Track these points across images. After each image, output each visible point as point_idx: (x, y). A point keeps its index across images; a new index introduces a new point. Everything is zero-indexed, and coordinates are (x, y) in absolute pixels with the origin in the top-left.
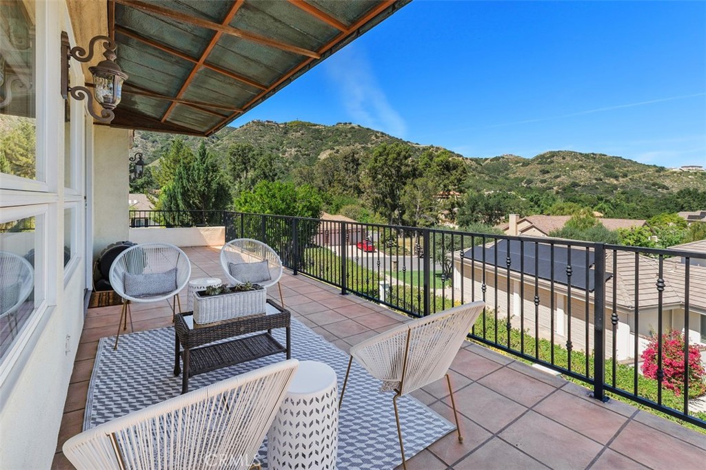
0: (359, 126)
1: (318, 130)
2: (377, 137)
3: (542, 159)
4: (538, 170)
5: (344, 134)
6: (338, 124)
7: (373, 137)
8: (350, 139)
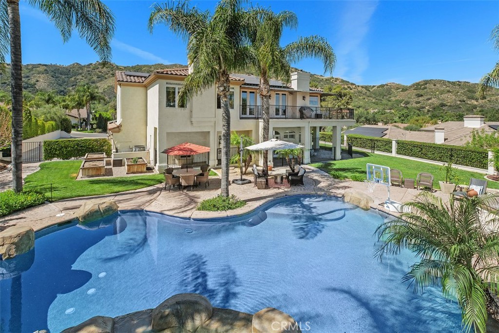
3: (417, 86)
4: (414, 94)
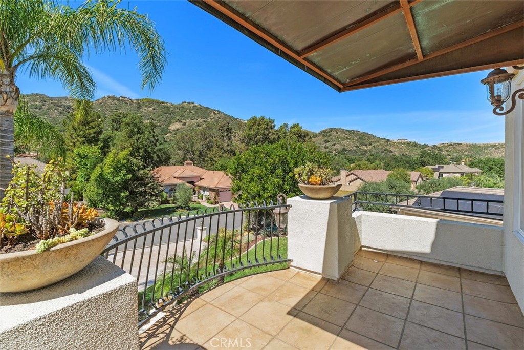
0: (200, 105)
1: (167, 107)
2: (215, 114)
3: (324, 133)
4: (323, 140)
5: (188, 111)
6: (183, 103)
7: (212, 114)
8: (194, 114)
